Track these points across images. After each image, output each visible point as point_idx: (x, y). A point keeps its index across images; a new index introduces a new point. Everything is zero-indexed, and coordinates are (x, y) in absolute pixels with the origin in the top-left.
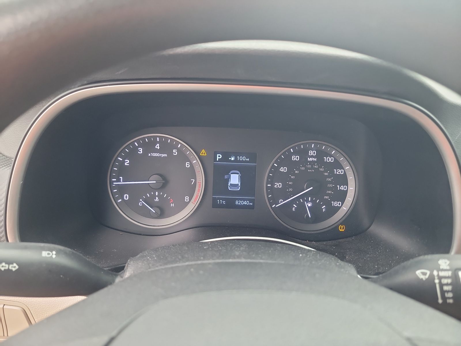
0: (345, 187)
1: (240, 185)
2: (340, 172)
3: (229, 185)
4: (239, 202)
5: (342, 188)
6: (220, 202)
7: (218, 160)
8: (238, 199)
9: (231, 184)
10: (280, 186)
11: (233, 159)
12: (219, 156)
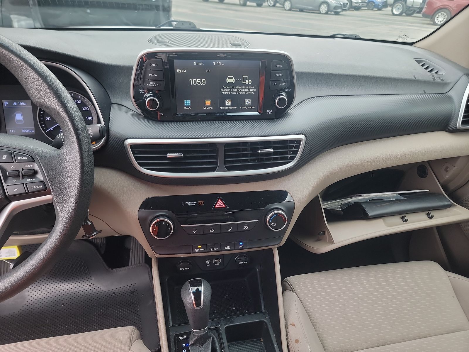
0: (91, 118)
1: (23, 120)
2: (86, 109)
3: (16, 120)
4: (24, 131)
5: (89, 118)
6: (11, 131)
7: (5, 105)
8: (24, 129)
9: (17, 120)
10: (49, 119)
11: (15, 104)
12: (6, 103)
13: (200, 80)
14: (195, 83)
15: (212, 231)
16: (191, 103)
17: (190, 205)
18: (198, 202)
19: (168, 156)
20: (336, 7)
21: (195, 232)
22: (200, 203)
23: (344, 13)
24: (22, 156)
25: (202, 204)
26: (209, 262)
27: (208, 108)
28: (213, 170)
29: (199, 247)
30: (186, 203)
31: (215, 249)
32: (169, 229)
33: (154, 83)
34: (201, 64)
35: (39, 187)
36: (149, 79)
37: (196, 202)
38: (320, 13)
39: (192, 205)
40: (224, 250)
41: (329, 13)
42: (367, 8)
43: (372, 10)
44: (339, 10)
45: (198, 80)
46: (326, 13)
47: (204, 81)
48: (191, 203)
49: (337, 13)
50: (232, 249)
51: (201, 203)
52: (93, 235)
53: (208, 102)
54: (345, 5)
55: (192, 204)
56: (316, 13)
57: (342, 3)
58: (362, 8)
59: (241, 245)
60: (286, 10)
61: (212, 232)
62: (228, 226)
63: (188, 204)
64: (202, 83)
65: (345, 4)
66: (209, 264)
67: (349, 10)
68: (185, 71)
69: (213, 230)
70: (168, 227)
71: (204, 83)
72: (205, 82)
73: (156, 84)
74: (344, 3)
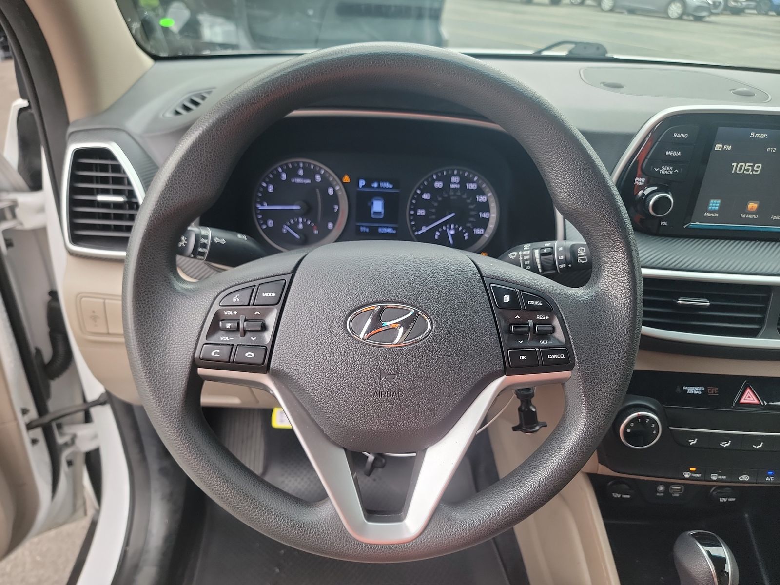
0: (487, 214)
1: (383, 212)
3: (372, 212)
5: (485, 215)
7: (361, 187)
11: (375, 185)
12: (362, 183)
13: (752, 164)
14: (740, 170)
15: (724, 444)
16: (720, 207)
17: (691, 392)
18: (706, 389)
19: (680, 302)
20: (699, 8)
21: (693, 442)
22: (710, 391)
23: (713, 18)
24: (535, 300)
25: (714, 393)
26: (661, 488)
27: (750, 216)
28: (753, 333)
29: (691, 469)
30: (685, 388)
31: (720, 477)
32: (654, 432)
33: (671, 168)
34: (763, 136)
35: (559, 356)
36: (662, 160)
37: (703, 389)
38: (669, 17)
39: (695, 392)
40: (737, 480)
41: (685, 17)
42: (755, 12)
43: (766, 14)
44: (704, 14)
45: (747, 166)
46: (680, 18)
47: (758, 167)
48: (693, 388)
49: (699, 19)
50: (752, 481)
51: (713, 391)
52: (534, 430)
53: (753, 206)
54: (715, 5)
55: (696, 390)
56: (660, 17)
57: (711, 3)
58: (747, 11)
59: (769, 476)
60: (603, 10)
61: (725, 446)
62: (756, 440)
63: (687, 390)
64: (753, 170)
65: (717, 4)
66: (661, 493)
67: (721, 13)
68: (729, 148)
69: (727, 443)
70: (653, 429)
71: (757, 171)
72: (759, 169)
73: (674, 170)
74: (714, 3)
